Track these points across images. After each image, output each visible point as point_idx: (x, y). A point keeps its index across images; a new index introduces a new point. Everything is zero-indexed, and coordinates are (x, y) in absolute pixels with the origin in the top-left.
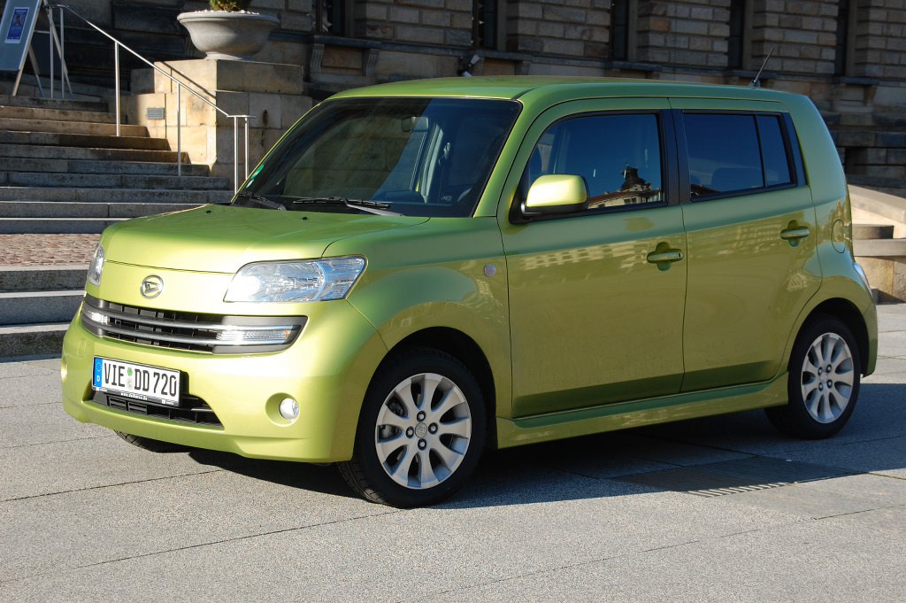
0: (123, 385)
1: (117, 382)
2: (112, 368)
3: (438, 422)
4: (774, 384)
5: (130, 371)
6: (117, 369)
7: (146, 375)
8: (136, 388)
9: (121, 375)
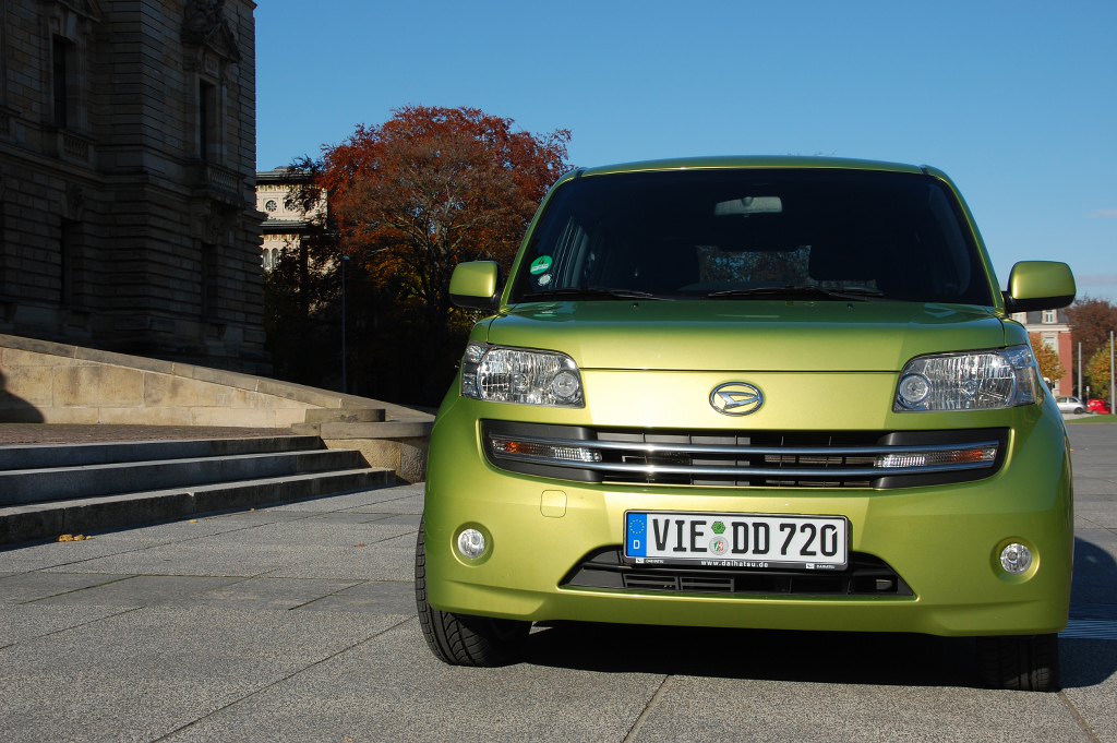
0: (704, 550)
1: (686, 543)
2: (673, 528)
5: (719, 528)
6: (686, 529)
7: (762, 530)
8: (735, 550)
9: (694, 534)
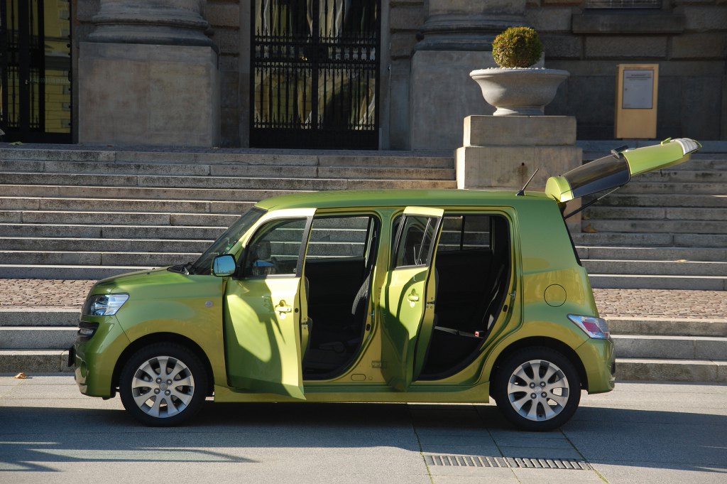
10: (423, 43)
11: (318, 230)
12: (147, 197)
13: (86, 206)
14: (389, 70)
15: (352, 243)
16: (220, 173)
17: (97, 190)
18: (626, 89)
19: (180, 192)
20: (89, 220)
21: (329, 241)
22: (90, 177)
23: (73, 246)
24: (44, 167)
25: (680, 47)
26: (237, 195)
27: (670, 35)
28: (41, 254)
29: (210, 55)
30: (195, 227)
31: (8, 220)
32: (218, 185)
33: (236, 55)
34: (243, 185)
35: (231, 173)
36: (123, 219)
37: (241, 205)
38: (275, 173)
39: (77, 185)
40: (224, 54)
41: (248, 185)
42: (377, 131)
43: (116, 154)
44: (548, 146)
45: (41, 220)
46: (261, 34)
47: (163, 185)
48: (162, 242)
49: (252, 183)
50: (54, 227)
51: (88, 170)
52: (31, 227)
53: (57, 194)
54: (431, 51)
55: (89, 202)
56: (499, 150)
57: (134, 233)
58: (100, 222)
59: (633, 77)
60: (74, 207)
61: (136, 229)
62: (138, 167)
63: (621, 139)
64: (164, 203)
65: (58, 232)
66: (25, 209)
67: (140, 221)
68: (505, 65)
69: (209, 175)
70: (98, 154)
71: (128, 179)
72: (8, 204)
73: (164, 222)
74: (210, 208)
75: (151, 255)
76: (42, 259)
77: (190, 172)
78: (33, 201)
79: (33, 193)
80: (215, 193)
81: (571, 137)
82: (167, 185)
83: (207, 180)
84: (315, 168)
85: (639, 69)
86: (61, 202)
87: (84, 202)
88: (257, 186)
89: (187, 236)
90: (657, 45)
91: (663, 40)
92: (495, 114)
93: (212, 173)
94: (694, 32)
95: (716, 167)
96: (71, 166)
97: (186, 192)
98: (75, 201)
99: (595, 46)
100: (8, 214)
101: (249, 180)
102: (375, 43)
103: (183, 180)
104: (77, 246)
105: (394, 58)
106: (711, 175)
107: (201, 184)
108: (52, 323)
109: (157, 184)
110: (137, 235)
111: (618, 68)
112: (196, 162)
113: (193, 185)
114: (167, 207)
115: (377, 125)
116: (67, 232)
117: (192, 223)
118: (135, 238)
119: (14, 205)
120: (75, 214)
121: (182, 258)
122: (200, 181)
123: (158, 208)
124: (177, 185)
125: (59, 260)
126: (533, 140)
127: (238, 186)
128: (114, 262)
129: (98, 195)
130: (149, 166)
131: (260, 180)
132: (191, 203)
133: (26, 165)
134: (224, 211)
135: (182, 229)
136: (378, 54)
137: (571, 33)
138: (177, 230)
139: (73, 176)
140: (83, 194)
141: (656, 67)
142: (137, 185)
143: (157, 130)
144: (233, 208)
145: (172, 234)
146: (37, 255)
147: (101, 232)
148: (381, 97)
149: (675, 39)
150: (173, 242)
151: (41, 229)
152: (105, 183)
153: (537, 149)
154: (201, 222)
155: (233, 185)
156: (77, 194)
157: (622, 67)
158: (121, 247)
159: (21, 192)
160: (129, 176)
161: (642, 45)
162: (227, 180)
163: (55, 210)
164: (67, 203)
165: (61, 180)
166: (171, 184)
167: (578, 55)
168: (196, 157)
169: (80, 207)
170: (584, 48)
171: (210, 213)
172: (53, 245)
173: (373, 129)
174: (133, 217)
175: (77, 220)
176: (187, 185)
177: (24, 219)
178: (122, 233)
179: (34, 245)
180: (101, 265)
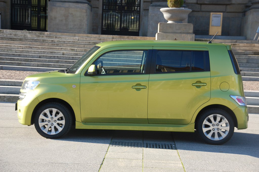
3: (56, 120)
4: (188, 126)
10: (152, 4)
11: (109, 58)
12: (57, 46)
13: (37, 48)
14: (142, 13)
15: (119, 63)
16: (82, 40)
17: (42, 44)
18: (213, 20)
19: (68, 45)
20: (37, 53)
21: (112, 62)
22: (40, 40)
23: (30, 61)
24: (27, 36)
25: (229, 8)
26: (85, 47)
27: (227, 5)
28: (19, 63)
29: (87, 6)
30: (70, 56)
31: (12, 52)
32: (80, 44)
33: (98, 8)
34: (88, 44)
35: (85, 40)
36: (48, 53)
37: (86, 50)
38: (99, 40)
39: (36, 42)
40: (94, 7)
41: (90, 44)
42: (139, 32)
43: (50, 33)
44: (184, 33)
45: (22, 52)
46: (105, 2)
47: (63, 43)
48: (58, 60)
49: (91, 43)
50: (25, 54)
51: (40, 38)
52: (18, 54)
53: (29, 45)
54: (154, 7)
55: (38, 47)
56: (168, 34)
57: (50, 57)
58: (41, 53)
59: (215, 17)
60: (33, 49)
61: (51, 56)
62: (56, 37)
63: (211, 35)
64: (62, 48)
65: (26, 56)
66: (18, 49)
67: (53, 53)
68: (171, 7)
69: (78, 40)
70: (45, 33)
71: (52, 41)
72: (13, 47)
73: (61, 54)
74: (76, 50)
75: (54, 64)
76: (19, 64)
77: (72, 39)
78: (21, 46)
79: (22, 44)
80: (79, 46)
81: (191, 31)
82: (64, 43)
83: (77, 42)
84: (111, 39)
85: (217, 14)
86: (29, 47)
87: (37, 47)
88: (93, 44)
89: (67, 59)
90: (223, 8)
91: (225, 6)
92: (168, 23)
93: (79, 40)
94: (234, 4)
95: (238, 42)
96: (35, 36)
97: (69, 45)
98: (34, 47)
99: (204, 8)
100: (12, 50)
101: (90, 42)
102: (139, 5)
103: (69, 41)
104: (31, 61)
105: (144, 10)
106: (236, 44)
107: (75, 43)
108: (5, 84)
109: (61, 43)
110: (51, 58)
111: (210, 14)
112: (75, 36)
113: (73, 43)
114: (62, 50)
115: (139, 30)
116: (29, 56)
117: (70, 55)
118: (51, 59)
119: (14, 47)
120: (33, 51)
121: (64, 66)
122: (75, 42)
123: (60, 50)
124: (67, 43)
125: (24, 65)
126: (179, 31)
127: (87, 44)
128: (42, 66)
129: (42, 45)
130: (60, 37)
131: (93, 42)
132: (70, 49)
133: (21, 36)
134: (80, 51)
135: (65, 57)
136: (140, 9)
137: (197, 3)
138: (64, 57)
139: (35, 39)
140: (37, 45)
141: (222, 14)
142: (55, 43)
143: (71, 29)
144: (83, 51)
145: (62, 58)
146: (18, 63)
147: (40, 57)
148: (140, 22)
149: (228, 6)
150: (62, 61)
151: (21, 55)
152: (45, 42)
153: (180, 34)
154: (72, 54)
155: (85, 43)
156: (35, 45)
157: (212, 13)
158: (45, 61)
159: (18, 44)
160: (52, 40)
161: (218, 8)
162: (83, 42)
163: (27, 49)
164: (31, 47)
165: (31, 40)
166: (66, 43)
167: (199, 10)
168: (75, 35)
169: (35, 49)
170: (201, 8)
171: (76, 52)
172: (24, 60)
173: (138, 31)
174: (51, 52)
175: (33, 53)
176: (71, 43)
177: (17, 52)
178: (46, 57)
179: (18, 60)
180: (38, 67)
